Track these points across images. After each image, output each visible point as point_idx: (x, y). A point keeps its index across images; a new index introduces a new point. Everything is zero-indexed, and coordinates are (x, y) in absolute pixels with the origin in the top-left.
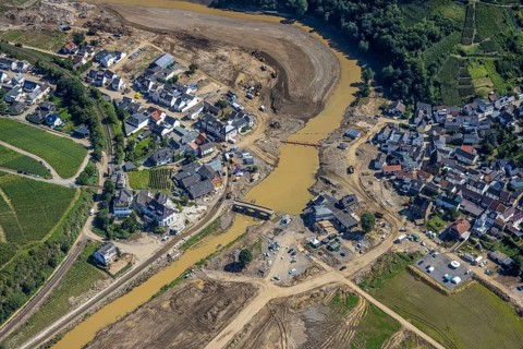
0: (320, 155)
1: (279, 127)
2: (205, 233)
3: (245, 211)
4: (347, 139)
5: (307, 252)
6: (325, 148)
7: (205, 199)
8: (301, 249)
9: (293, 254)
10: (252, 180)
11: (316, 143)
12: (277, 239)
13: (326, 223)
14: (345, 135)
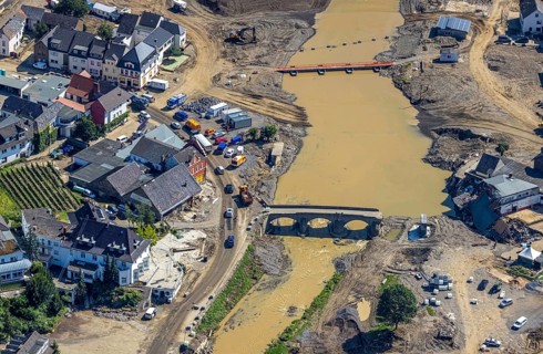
0: (400, 85)
1: (254, 40)
2: (236, 290)
3: (301, 228)
4: (446, 40)
5: (523, 282)
6: (402, 69)
7: (188, 216)
8: (506, 278)
9: (495, 290)
10: (270, 160)
11: (370, 61)
12: (431, 268)
13: (527, 216)
14: (435, 33)
